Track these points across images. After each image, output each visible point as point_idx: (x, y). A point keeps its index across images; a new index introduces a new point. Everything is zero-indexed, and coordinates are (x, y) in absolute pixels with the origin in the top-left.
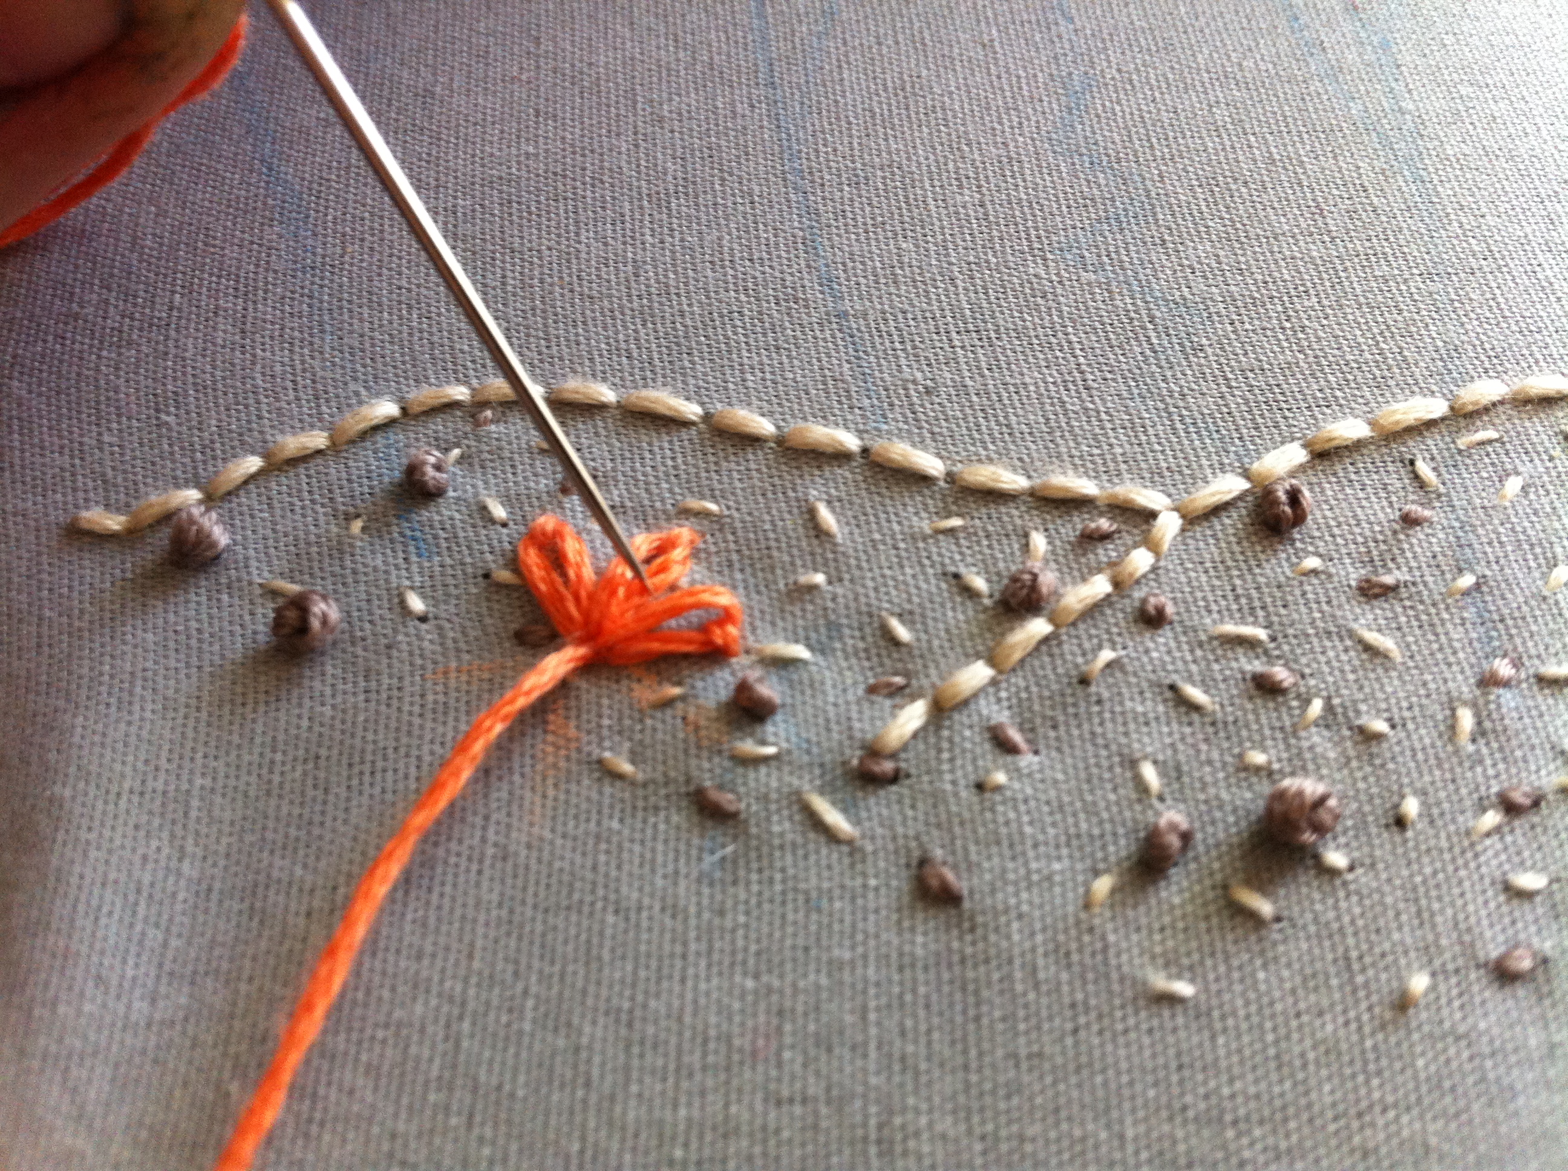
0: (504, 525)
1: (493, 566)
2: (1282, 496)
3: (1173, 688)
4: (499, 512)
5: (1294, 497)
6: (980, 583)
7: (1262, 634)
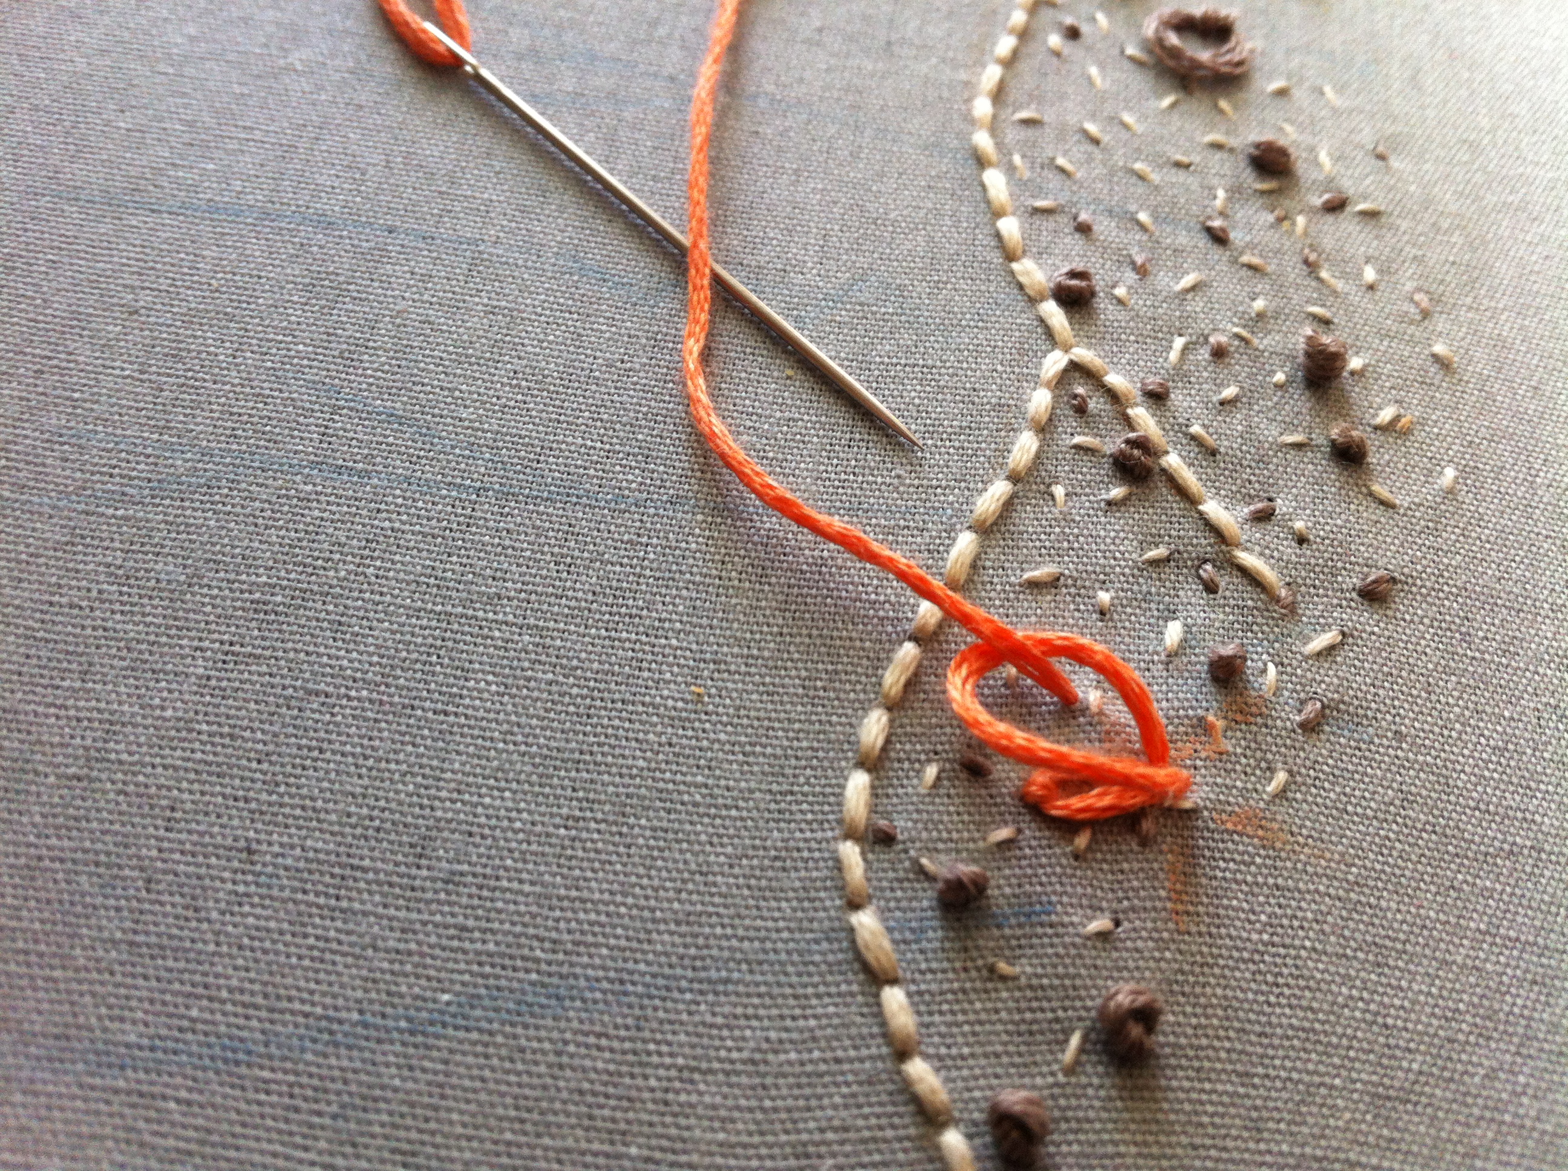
0: (1019, 831)
1: (1068, 849)
2: (1074, 282)
3: (1222, 403)
4: (1004, 833)
5: (1073, 274)
6: (1117, 492)
7: (1179, 343)
